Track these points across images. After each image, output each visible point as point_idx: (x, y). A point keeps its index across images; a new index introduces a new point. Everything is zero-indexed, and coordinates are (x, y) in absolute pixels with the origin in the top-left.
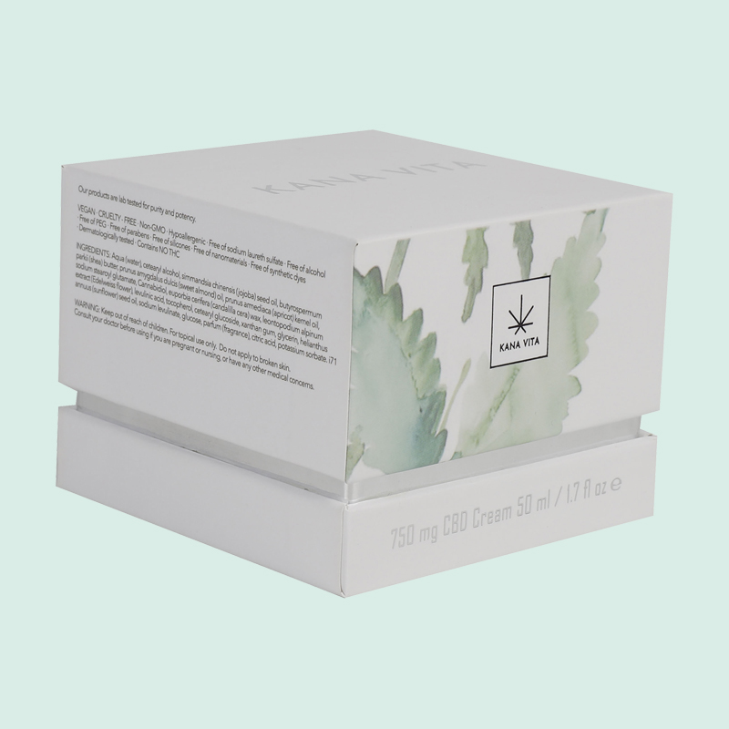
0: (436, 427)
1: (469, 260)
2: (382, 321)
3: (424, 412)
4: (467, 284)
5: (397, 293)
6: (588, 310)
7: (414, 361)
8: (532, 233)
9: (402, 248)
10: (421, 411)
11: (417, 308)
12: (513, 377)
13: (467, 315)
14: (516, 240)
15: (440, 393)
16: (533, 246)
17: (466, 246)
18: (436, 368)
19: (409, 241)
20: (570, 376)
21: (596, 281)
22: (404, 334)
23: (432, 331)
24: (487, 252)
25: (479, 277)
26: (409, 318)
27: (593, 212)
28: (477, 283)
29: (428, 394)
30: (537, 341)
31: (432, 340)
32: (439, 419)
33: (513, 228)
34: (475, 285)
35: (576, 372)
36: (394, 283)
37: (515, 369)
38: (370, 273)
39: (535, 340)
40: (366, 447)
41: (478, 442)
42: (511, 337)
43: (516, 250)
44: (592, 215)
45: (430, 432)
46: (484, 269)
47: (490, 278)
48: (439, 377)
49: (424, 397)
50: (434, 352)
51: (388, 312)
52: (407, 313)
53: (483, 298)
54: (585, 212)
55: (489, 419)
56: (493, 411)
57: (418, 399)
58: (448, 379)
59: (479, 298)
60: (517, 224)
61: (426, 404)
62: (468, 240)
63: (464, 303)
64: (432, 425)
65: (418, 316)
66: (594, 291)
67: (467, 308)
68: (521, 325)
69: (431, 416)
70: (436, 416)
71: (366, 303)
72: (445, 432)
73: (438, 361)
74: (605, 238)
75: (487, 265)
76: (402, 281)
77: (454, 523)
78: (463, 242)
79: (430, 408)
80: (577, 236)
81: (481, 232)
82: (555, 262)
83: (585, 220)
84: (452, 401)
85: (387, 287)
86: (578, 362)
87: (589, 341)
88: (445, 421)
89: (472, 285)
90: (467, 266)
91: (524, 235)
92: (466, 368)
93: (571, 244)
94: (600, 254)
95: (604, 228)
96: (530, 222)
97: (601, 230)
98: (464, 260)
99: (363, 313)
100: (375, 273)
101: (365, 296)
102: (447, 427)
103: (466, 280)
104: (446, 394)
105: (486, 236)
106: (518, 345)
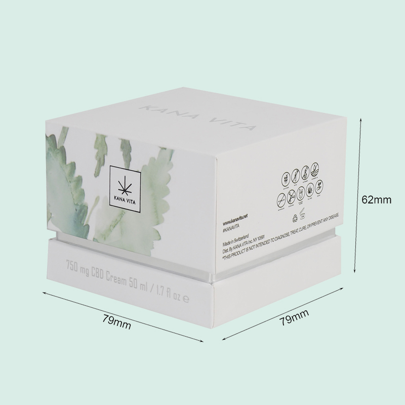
0: (84, 220)
1: (98, 149)
2: (57, 161)
3: (78, 211)
4: (97, 159)
5: (63, 151)
6: (163, 199)
7: (72, 185)
8: (131, 147)
9: (65, 130)
10: (76, 210)
11: (73, 161)
12: (122, 215)
13: (97, 174)
14: (122, 147)
15: (84, 206)
16: (131, 154)
17: (96, 141)
18: (82, 193)
19: (68, 129)
20: (154, 229)
21: (168, 185)
22: (67, 171)
23: (80, 174)
24: (107, 148)
25: (103, 159)
26: (69, 164)
27: (165, 149)
29: (80, 204)
30: (134, 202)
31: (79, 180)
32: (85, 218)
33: (120, 141)
34: (101, 162)
35: (157, 228)
36: (62, 145)
37: (123, 211)
38: (51, 136)
39: (133, 202)
40: (52, 215)
41: (105, 239)
43: (122, 153)
44: (164, 150)
45: (81, 222)
46: (106, 157)
47: (108, 161)
48: (84, 198)
49: (77, 205)
50: (81, 185)
51: (59, 157)
52: (68, 162)
53: (105, 170)
54: (160, 147)
55: (110, 230)
56: (112, 228)
57: (75, 204)
58: (89, 200)
59: (102, 168)
60: (122, 140)
61: (78, 208)
62: (97, 138)
63: (95, 168)
64: (82, 219)
65: (73, 165)
66: (166, 191)
67: (97, 171)
68: (125, 191)
69: (81, 215)
70: (83, 216)
72: (88, 226)
73: (83, 190)
74: (172, 165)
75: (107, 154)
76: (65, 145)
77: (97, 272)
78: (95, 139)
79: (81, 211)
80: (156, 158)
81: (104, 137)
82: (144, 166)
83: (160, 151)
84: (91, 213)
85: (58, 147)
86: (158, 223)
87: (164, 215)
88: (88, 221)
89: (99, 161)
90: (97, 151)
91: (126, 147)
92: (97, 199)
93: (152, 160)
94: (170, 172)
95: (172, 160)
96: (129, 141)
97: (170, 160)
98: (95, 148)
99: (48, 153)
100: (53, 137)
101: (48, 146)
102: (89, 224)
103: (96, 157)
104: (88, 208)
105: (106, 140)
106: (124, 200)
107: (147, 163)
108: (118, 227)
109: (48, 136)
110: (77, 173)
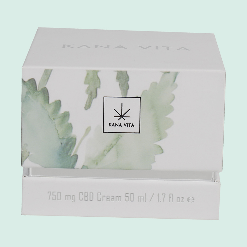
0: (72, 151)
1: (88, 83)
2: (37, 102)
3: (63, 145)
4: (87, 94)
5: (45, 92)
6: (168, 116)
7: (57, 121)
8: (128, 77)
10: (61, 144)
11: (57, 99)
12: (118, 139)
13: (88, 106)
14: (118, 78)
15: (72, 138)
16: (129, 82)
17: (87, 77)
18: (70, 127)
19: (51, 70)
20: (156, 145)
21: (172, 104)
22: (50, 109)
23: (67, 110)
24: (100, 82)
25: (95, 92)
26: (53, 103)
27: (169, 72)
28: (94, 94)
29: (66, 138)
30: (133, 125)
31: (66, 115)
32: (73, 149)
33: (116, 74)
34: (93, 95)
35: (159, 143)
36: (43, 87)
37: (119, 135)
38: (29, 80)
39: (131, 125)
40: (31, 154)
41: (97, 164)
42: (116, 121)
43: (118, 83)
44: (168, 74)
45: (67, 154)
46: (98, 90)
47: (101, 93)
48: (72, 131)
49: (63, 138)
50: (68, 120)
51: (41, 98)
52: (52, 100)
53: (97, 102)
54: (163, 72)
55: (104, 155)
56: (106, 152)
57: (60, 138)
58: (77, 132)
59: (94, 101)
60: (118, 71)
61: (64, 142)
62: (88, 74)
63: (86, 101)
64: (68, 151)
65: (58, 104)
66: (171, 109)
67: (88, 104)
68: (122, 116)
69: (68, 147)
70: (70, 148)
71: (27, 93)
72: (76, 156)
73: (71, 124)
74: (177, 86)
75: (99, 87)
76: (48, 86)
77: (85, 196)
78: (85, 75)
79: (67, 144)
80: (158, 82)
81: (96, 72)
82: (144, 92)
83: (163, 75)
84: (80, 143)
85: (39, 88)
86: (160, 139)
87: (168, 131)
88: (76, 151)
89: (91, 94)
90: (87, 86)
91: (123, 77)
92: (88, 130)
93: (154, 85)
94: (174, 92)
95: (176, 81)
96: (126, 72)
97: (174, 81)
98: (85, 83)
99: (26, 97)
100: (32, 81)
101: (26, 90)
102: (77, 154)
103: (87, 92)
104: (76, 139)
105: (99, 74)
106: (120, 125)
108: (113, 151)
109: (26, 80)
110: (62, 110)
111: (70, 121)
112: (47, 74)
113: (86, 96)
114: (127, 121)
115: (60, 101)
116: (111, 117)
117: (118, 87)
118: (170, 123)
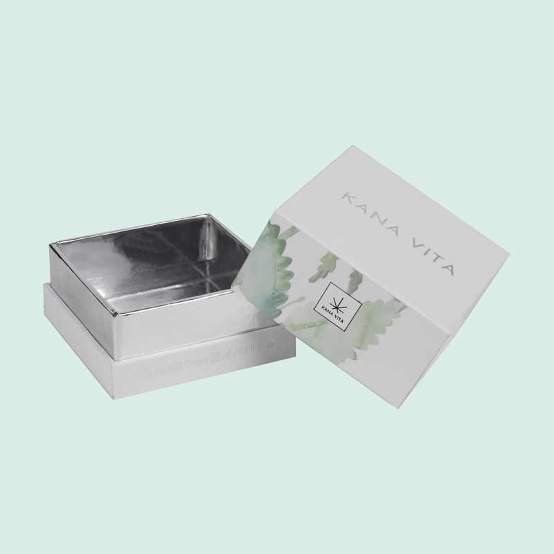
0: (278, 306)
1: (324, 263)
2: (272, 248)
3: (274, 296)
4: (318, 270)
5: (283, 245)
6: (376, 335)
7: (279, 274)
8: (361, 281)
10: (273, 294)
11: (290, 257)
12: (323, 323)
13: (313, 280)
14: (352, 276)
15: (285, 296)
16: (359, 286)
17: (325, 257)
18: (288, 286)
19: (299, 230)
20: (353, 350)
21: (386, 328)
22: (280, 261)
23: (293, 271)
24: (335, 268)
25: (326, 273)
26: (284, 257)
27: (399, 301)
28: (324, 274)
29: (280, 292)
30: (342, 321)
31: (290, 275)
32: (280, 305)
33: (352, 270)
34: (322, 274)
35: (357, 351)
36: (284, 239)
37: (326, 321)
38: (275, 226)
40: (243, 283)
41: (294, 330)
42: (330, 308)
43: (350, 280)
44: (397, 301)
45: (274, 305)
46: (329, 273)
47: (330, 277)
48: (287, 290)
49: (277, 291)
50: (290, 279)
51: (276, 247)
53: (322, 283)
54: (394, 297)
55: (304, 327)
56: (306, 326)
57: (274, 289)
58: (292, 294)
59: (321, 279)
60: (355, 270)
61: (276, 294)
62: (328, 255)
63: (313, 275)
64: (276, 303)
65: (288, 261)
67: (313, 278)
68: (337, 308)
69: (277, 300)
70: (279, 302)
71: (267, 234)
72: (280, 312)
73: (290, 284)
74: (400, 316)
75: (332, 272)
76: (288, 241)
78: (325, 254)
79: (278, 297)
80: (385, 303)
81: (335, 258)
82: (368, 301)
83: (392, 300)
84: (290, 304)
85: (280, 237)
86: (359, 348)
87: (369, 346)
88: (282, 308)
89: (321, 272)
90: (322, 264)
91: (356, 279)
92: (302, 299)
93: (380, 302)
94: (394, 320)
95: (401, 313)
96: (362, 276)
97: (399, 311)
98: (321, 260)
99: (264, 237)
100: (277, 228)
101: (268, 231)
102: (282, 311)
103: (319, 268)
104: (287, 299)
105: (337, 261)
106: (332, 314)
107: (373, 300)
108: (313, 329)
109: (272, 223)
110: (289, 268)
111: (291, 281)
112: (294, 230)
113: (316, 272)
114: (340, 314)
115: (291, 260)
116: (327, 302)
117: (348, 283)
118: (376, 342)
